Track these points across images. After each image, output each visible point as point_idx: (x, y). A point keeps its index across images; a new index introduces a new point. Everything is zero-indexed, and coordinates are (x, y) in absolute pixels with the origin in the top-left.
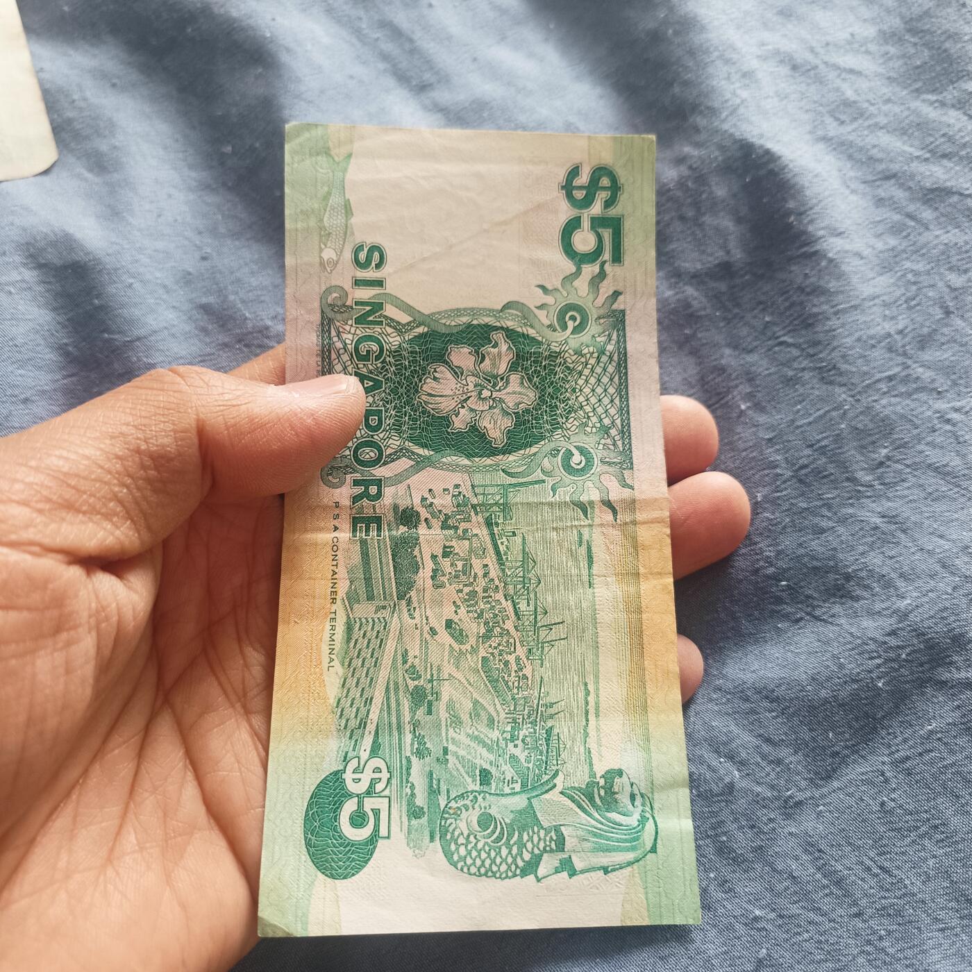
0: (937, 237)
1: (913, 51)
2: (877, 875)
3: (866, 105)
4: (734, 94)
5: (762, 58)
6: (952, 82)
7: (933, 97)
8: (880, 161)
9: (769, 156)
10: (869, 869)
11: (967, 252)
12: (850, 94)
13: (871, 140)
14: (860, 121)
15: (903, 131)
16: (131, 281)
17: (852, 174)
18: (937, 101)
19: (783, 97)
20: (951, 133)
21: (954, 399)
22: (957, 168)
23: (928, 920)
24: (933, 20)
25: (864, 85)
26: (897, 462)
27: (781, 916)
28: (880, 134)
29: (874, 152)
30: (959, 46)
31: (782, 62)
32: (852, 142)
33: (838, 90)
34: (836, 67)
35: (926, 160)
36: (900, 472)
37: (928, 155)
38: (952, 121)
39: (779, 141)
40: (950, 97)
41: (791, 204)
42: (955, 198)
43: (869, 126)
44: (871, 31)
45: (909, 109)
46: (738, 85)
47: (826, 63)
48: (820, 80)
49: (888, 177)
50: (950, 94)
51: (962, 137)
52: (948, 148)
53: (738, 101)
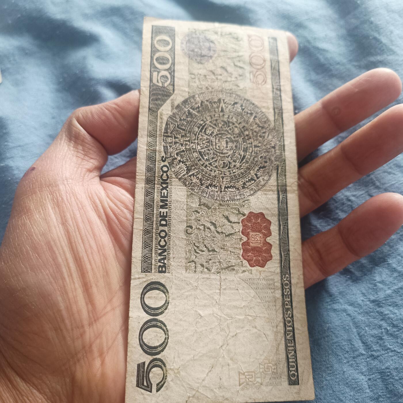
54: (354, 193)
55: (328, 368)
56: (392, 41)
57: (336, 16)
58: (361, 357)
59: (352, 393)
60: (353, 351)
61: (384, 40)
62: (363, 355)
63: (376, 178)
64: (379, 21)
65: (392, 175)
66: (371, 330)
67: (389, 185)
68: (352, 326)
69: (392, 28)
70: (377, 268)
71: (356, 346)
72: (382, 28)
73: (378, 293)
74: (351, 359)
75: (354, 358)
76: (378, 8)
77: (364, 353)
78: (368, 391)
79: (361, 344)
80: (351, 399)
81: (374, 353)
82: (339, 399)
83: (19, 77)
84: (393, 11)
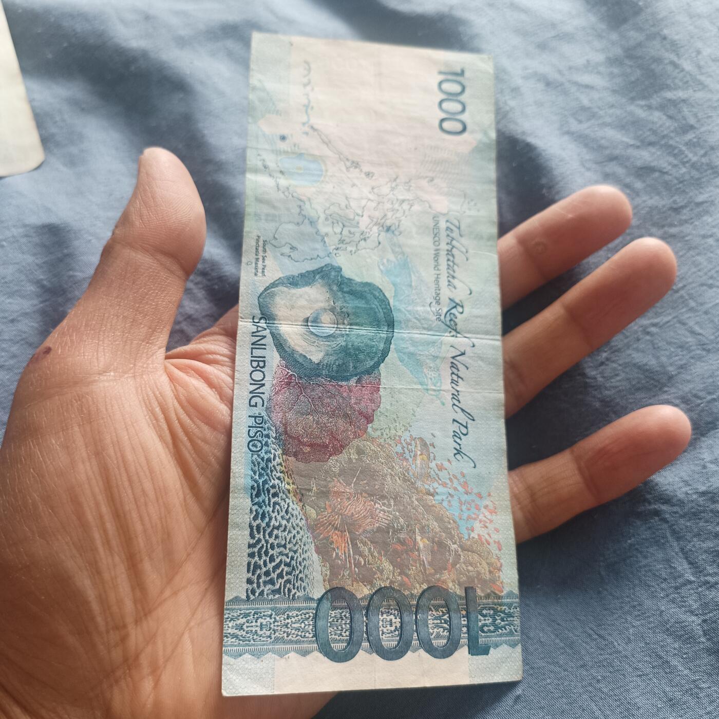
0: (644, 201)
1: (629, 70)
2: (595, 640)
3: (596, 110)
4: (505, 103)
5: (526, 78)
6: (656, 92)
7: (643, 103)
8: (606, 148)
9: (529, 148)
10: (590, 635)
11: (664, 213)
12: (586, 102)
13: (600, 133)
14: (593, 121)
15: (622, 127)
16: (90, 238)
17: (587, 157)
18: (646, 105)
19: (539, 104)
20: (655, 128)
21: (653, 318)
22: (659, 153)
23: (630, 670)
24: (644, 50)
25: (596, 95)
26: (613, 362)
27: (532, 668)
28: (606, 129)
29: (603, 142)
30: (661, 67)
31: (539, 80)
32: (587, 136)
33: (577, 99)
34: (576, 83)
35: (638, 147)
36: (615, 369)
37: (639, 144)
38: (656, 120)
39: (536, 136)
40: (655, 103)
41: (544, 181)
42: (657, 174)
43: (598, 125)
44: (600, 57)
45: (626, 111)
46: (507, 97)
47: (569, 81)
48: (565, 93)
49: (613, 158)
50: (655, 100)
51: (662, 131)
52: (653, 138)
53: (508, 108)
54: (656, 321)
55: (634, 607)
56: (699, 67)
57: (602, 26)
58: (689, 586)
59: (676, 646)
60: (675, 578)
61: (687, 66)
62: (691, 582)
63: (689, 294)
64: (677, 34)
65: (714, 289)
66: (703, 541)
67: (710, 305)
68: (670, 538)
69: (699, 45)
70: (703, 439)
71: (680, 568)
72: (682, 47)
73: (710, 479)
74: (671, 590)
75: (676, 588)
76: (674, 12)
77: (693, 579)
78: (703, 639)
79: (686, 566)
80: (675, 654)
81: (709, 578)
82: (657, 655)
83: (74, 150)
84: (699, 16)
